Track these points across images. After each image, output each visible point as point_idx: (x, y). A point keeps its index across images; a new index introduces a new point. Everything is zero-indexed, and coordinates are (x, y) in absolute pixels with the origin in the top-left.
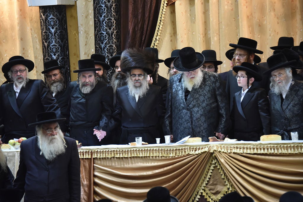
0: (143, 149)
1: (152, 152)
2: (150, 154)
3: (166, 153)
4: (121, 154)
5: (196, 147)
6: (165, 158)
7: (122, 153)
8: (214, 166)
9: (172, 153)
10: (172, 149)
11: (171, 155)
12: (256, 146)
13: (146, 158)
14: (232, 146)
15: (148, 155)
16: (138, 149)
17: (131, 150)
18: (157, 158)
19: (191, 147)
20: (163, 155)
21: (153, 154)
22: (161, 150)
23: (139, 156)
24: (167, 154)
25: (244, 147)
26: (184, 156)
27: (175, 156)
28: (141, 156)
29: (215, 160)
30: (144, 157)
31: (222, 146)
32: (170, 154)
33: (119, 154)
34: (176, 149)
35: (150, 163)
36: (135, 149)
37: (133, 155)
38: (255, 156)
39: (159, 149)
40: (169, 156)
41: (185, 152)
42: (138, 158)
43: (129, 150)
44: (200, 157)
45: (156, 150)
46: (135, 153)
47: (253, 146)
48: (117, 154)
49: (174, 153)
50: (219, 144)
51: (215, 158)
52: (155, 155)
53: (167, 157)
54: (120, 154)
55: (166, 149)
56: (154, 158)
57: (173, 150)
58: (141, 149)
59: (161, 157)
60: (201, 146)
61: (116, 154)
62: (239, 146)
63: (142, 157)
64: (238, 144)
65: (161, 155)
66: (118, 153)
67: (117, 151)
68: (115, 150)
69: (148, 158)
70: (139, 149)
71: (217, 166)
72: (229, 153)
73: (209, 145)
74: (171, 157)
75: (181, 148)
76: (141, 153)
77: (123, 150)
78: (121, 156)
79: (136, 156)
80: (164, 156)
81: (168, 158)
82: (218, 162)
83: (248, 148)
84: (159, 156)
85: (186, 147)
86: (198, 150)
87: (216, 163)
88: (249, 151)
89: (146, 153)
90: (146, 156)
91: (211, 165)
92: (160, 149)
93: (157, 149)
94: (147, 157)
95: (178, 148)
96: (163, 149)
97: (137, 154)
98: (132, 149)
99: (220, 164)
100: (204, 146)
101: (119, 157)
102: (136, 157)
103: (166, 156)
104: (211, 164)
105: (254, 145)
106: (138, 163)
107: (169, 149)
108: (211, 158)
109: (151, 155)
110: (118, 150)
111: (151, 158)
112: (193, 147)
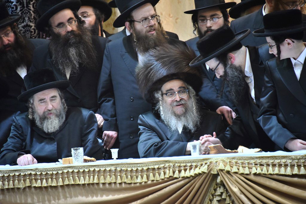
0: (87, 170)
1: (104, 175)
2: (99, 179)
3: (129, 176)
4: (44, 180)
5: (185, 164)
6: (128, 186)
7: (46, 179)
8: (219, 198)
9: (140, 176)
10: (140, 169)
11: (139, 180)
12: (296, 161)
13: (91, 186)
14: (252, 161)
15: (96, 181)
16: (76, 171)
17: (63, 173)
18: (113, 185)
19: (176, 165)
20: (123, 181)
21: (105, 179)
22: (121, 171)
23: (78, 182)
24: (132, 177)
25: (274, 163)
26: (164, 181)
27: (146, 181)
28: (83, 183)
29: (220, 187)
30: (89, 184)
31: (234, 161)
32: (137, 177)
33: (39, 181)
34: (148, 169)
35: (99, 195)
36: (71, 170)
37: (67, 182)
38: (296, 179)
39: (116, 170)
40: (135, 182)
41: (165, 174)
42: (77, 187)
43: (60, 172)
44: (192, 181)
45: (110, 170)
46: (71, 178)
47: (290, 161)
48: (36, 180)
49: (145, 176)
50: (228, 158)
51: (221, 185)
52: (108, 180)
53: (131, 184)
54: (42, 180)
55: (129, 169)
56: (107, 185)
57: (142, 171)
58: (81, 170)
59: (120, 184)
60: (193, 162)
61: (34, 181)
62: (264, 161)
63: (84, 185)
64: (262, 158)
65: (119, 181)
66: (38, 179)
67: (36, 175)
68: (33, 173)
69: (96, 186)
70: (79, 171)
71: (225, 199)
72: (247, 174)
73: (210, 161)
74: (138, 184)
75: (156, 167)
76: (82, 178)
77: (48, 172)
78: (45, 184)
79: (73, 183)
80: (125, 183)
81: (133, 185)
82: (227, 191)
83: (281, 165)
84: (115, 183)
85: (167, 165)
86: (188, 169)
87: (222, 193)
88: (283, 171)
89: (92, 177)
90: (91, 182)
91: (213, 198)
92: (119, 169)
93: (113, 168)
94: (93, 184)
95: (152, 167)
96: (123, 169)
97: (74, 180)
98: (65, 171)
99: (230, 196)
100: (199, 162)
101: (40, 185)
102: (72, 185)
103: (130, 182)
104: (213, 195)
105: (293, 159)
106: (76, 196)
107: (134, 169)
108: (214, 184)
109: (102, 181)
110: (38, 173)
111: (101, 186)
112: (179, 165)
